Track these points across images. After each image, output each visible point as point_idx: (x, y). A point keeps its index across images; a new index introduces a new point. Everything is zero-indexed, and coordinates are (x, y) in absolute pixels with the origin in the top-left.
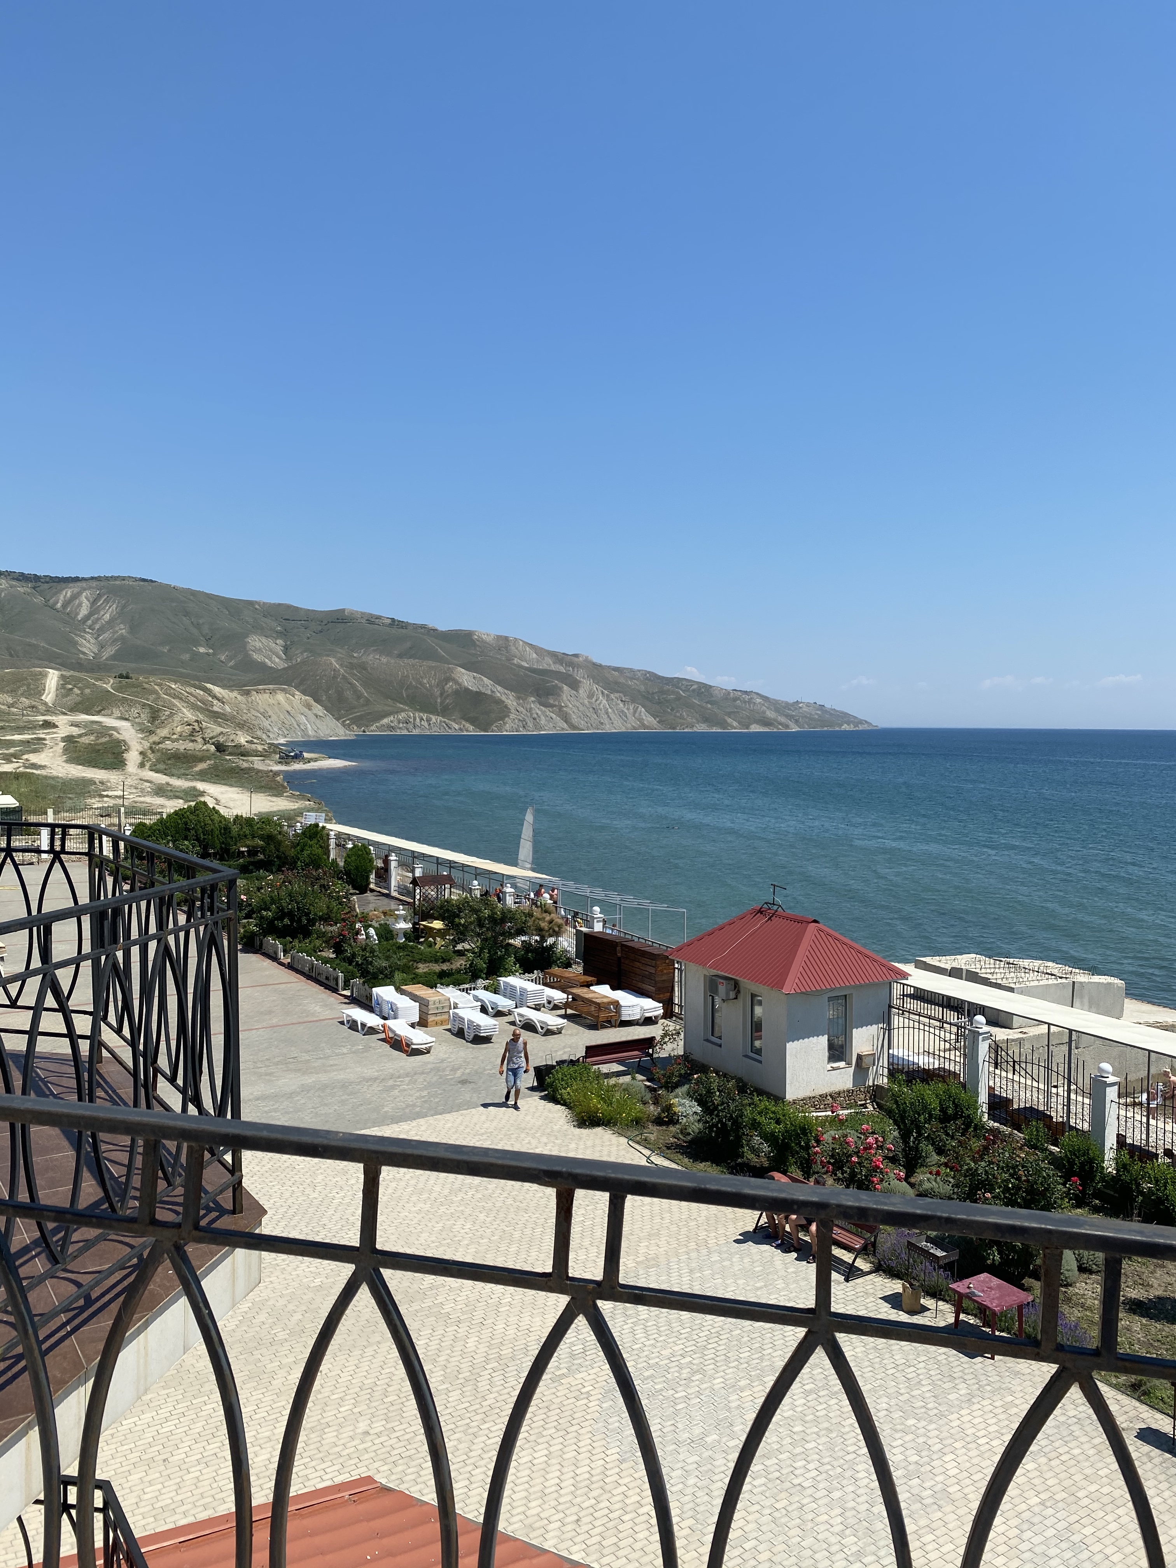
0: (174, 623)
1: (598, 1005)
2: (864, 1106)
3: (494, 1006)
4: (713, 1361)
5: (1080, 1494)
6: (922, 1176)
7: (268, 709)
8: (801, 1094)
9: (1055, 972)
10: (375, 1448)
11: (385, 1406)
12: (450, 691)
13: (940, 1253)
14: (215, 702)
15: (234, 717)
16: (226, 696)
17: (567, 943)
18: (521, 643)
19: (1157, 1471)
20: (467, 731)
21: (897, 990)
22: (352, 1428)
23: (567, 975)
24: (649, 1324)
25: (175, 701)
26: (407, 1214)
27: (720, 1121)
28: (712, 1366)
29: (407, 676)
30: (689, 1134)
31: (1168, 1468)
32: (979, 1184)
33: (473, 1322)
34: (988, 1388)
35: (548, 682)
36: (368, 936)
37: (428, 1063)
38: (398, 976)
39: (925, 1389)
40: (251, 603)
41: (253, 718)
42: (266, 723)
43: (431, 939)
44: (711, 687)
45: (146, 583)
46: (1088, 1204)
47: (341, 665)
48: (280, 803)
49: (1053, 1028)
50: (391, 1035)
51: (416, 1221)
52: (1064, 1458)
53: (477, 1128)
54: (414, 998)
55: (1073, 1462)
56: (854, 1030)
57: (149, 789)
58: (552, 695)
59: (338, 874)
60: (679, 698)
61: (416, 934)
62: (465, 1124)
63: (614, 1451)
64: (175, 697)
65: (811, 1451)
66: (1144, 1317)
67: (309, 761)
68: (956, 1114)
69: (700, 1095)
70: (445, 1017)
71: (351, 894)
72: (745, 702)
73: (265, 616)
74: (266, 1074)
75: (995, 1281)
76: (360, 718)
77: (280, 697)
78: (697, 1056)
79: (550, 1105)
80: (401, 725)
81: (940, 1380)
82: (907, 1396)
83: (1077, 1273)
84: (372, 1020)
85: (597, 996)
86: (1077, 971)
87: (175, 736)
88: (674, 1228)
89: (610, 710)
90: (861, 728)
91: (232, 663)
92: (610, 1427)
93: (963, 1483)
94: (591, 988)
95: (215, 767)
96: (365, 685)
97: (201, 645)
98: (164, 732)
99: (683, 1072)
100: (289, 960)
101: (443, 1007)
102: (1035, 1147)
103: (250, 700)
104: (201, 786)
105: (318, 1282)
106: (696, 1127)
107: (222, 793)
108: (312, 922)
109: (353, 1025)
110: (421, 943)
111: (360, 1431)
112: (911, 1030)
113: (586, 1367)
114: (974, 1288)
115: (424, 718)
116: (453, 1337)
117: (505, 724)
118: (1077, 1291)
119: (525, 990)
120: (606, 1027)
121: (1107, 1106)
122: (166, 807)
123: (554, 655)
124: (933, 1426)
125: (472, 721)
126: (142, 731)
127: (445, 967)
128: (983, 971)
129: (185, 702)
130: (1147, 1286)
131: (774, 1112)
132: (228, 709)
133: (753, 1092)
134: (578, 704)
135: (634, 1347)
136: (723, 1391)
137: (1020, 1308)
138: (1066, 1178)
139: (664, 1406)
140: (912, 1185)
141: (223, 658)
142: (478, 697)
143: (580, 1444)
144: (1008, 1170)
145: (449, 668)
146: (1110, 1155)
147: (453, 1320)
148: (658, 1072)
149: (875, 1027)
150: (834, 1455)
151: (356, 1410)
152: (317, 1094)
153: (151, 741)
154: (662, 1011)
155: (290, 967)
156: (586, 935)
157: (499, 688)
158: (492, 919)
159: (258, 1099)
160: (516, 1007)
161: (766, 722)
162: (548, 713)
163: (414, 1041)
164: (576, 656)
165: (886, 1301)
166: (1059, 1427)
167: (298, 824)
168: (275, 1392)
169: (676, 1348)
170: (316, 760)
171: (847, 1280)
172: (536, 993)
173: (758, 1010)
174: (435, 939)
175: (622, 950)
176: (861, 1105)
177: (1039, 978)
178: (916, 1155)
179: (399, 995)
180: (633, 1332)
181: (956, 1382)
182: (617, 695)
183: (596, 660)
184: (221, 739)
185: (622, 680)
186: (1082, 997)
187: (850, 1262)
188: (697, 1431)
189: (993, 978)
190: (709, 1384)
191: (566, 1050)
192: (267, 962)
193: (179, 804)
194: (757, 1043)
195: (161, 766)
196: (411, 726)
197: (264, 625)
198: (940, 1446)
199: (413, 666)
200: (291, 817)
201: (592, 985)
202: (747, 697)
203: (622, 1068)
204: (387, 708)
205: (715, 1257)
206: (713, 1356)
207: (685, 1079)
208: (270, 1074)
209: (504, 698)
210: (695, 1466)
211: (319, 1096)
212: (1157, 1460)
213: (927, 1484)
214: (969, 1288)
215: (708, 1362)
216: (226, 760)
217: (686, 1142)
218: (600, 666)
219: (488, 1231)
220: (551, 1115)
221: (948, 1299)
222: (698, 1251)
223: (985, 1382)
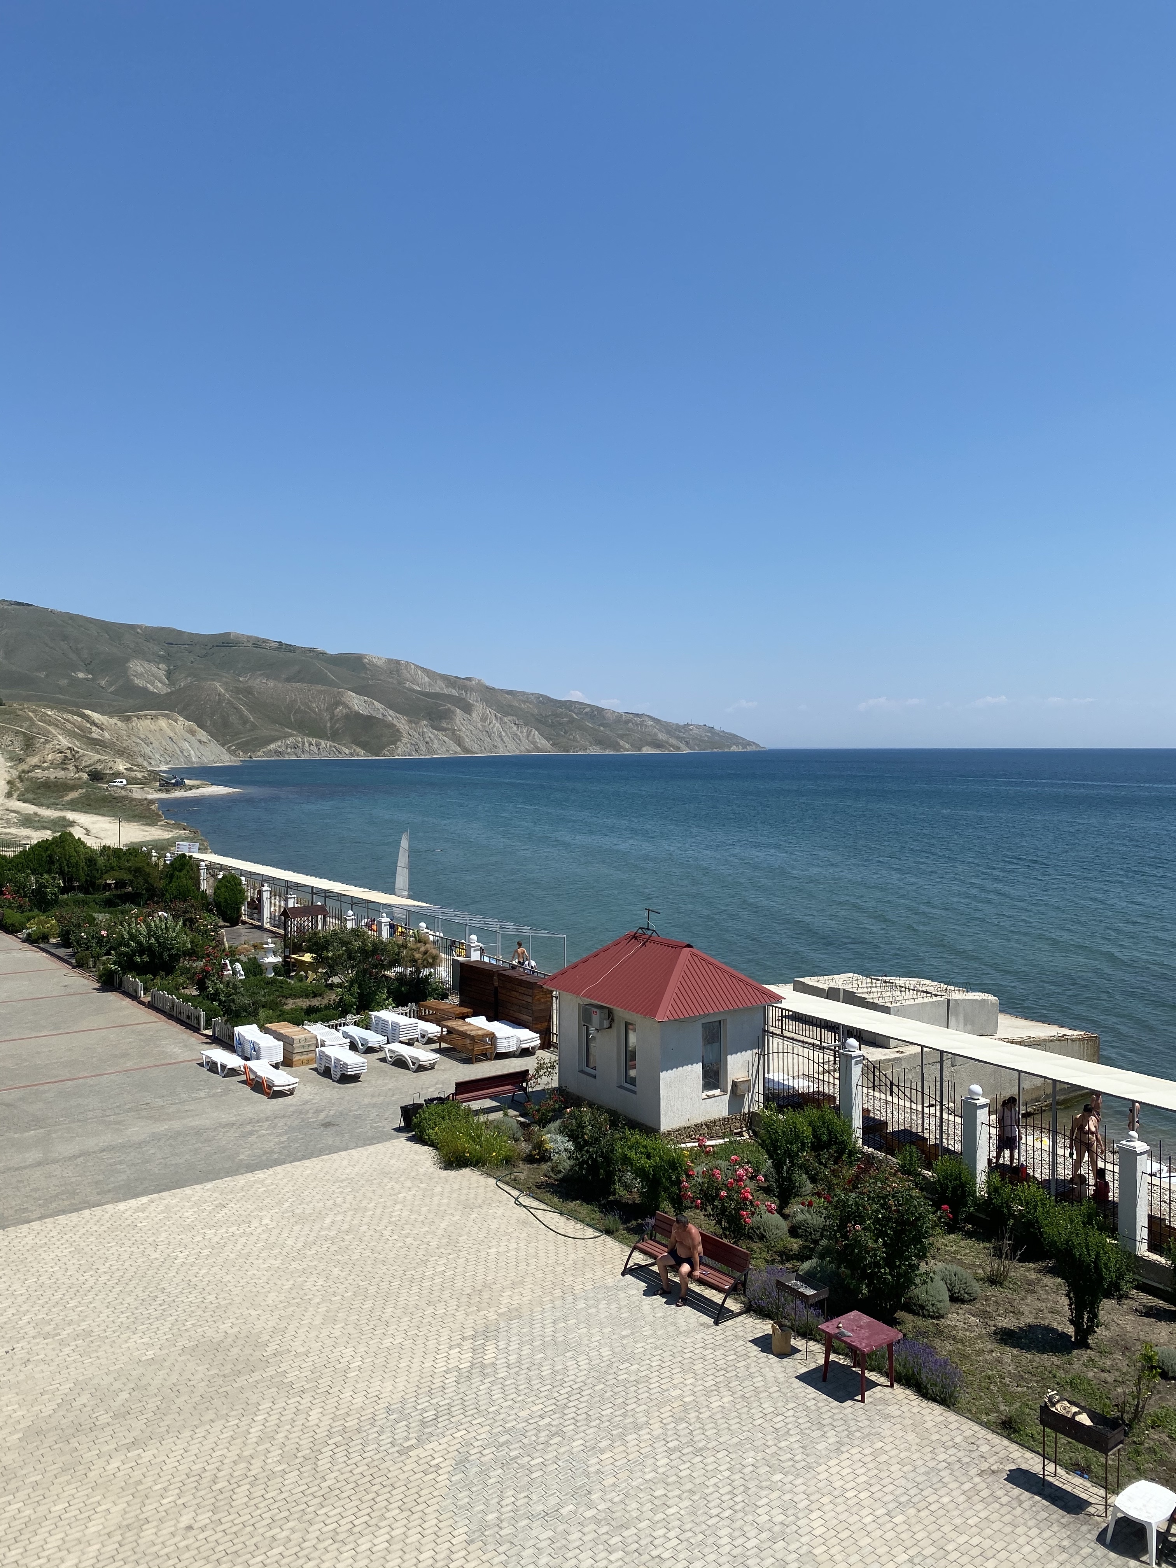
0: (51, 648)
1: (472, 1038)
2: (740, 1134)
3: (364, 1042)
4: (573, 1421)
5: (950, 1547)
6: (795, 1208)
7: (150, 736)
8: (676, 1125)
9: (930, 989)
10: (198, 1544)
11: (214, 1494)
12: (340, 715)
13: (809, 1292)
14: (94, 728)
15: (113, 744)
16: (105, 723)
17: (443, 973)
18: (413, 666)
19: (1026, 1516)
20: (358, 755)
21: (773, 1014)
22: (173, 1522)
23: (442, 1007)
24: (508, 1382)
25: (51, 729)
26: (256, 1272)
27: (591, 1157)
28: (573, 1427)
29: (295, 701)
30: (560, 1172)
31: (1038, 1512)
32: (849, 1216)
33: (318, 1391)
34: (858, 1434)
35: (441, 705)
36: (235, 972)
37: (291, 1105)
38: (262, 1013)
39: (793, 1439)
40: (132, 627)
41: (134, 744)
42: (147, 750)
43: (302, 973)
44: (603, 709)
45: (21, 607)
46: (961, 1229)
47: (226, 690)
48: (153, 832)
49: (925, 1049)
50: (252, 1077)
51: (264, 1279)
52: (933, 1507)
53: (338, 1174)
54: (278, 1036)
55: (942, 1512)
56: (729, 1057)
57: (15, 820)
58: (445, 718)
59: (206, 905)
60: (572, 721)
61: (287, 967)
62: (325, 1170)
63: (461, 1531)
64: (50, 723)
65: (672, 1517)
66: (1015, 1347)
67: (191, 788)
68: (830, 1140)
69: (571, 1131)
70: (311, 1055)
71: (220, 927)
72: (637, 725)
73: (147, 640)
74: (116, 1123)
75: (866, 1319)
76: (247, 743)
77: (163, 723)
78: (573, 1088)
79: (418, 1147)
80: (289, 750)
81: (809, 1428)
82: (774, 1449)
83: (948, 1303)
84: (232, 1060)
85: (472, 1028)
86: (952, 988)
87: (46, 765)
88: (539, 1275)
89: (503, 733)
90: (749, 749)
91: (112, 689)
92: (459, 1503)
93: (829, 1543)
94: (467, 1020)
95: (87, 796)
96: (251, 710)
97: (80, 671)
98: (34, 760)
99: (557, 1106)
100: (149, 999)
101: (309, 1045)
102: (909, 1173)
103: (130, 726)
104: (71, 816)
105: (150, 1354)
106: (567, 1164)
107: (93, 823)
108: (175, 958)
109: (213, 1067)
110: (291, 978)
111: (182, 1525)
112: (786, 1054)
113: (438, 1435)
114: (844, 1328)
115: (314, 743)
116: (295, 1410)
117: (397, 748)
118: (949, 1322)
119: (398, 1024)
120: (482, 1060)
121: (978, 1128)
122: (32, 838)
123: (446, 678)
124: (800, 1481)
125: (363, 746)
126: (11, 759)
127: (316, 1002)
128: (860, 990)
129: (61, 729)
130: (1017, 1313)
131: (645, 1147)
132: (107, 735)
133: (625, 1125)
134: (472, 728)
135: (490, 1410)
136: (582, 1454)
137: (890, 1346)
138: (937, 1205)
139: (518, 1475)
140: (785, 1217)
141: (103, 683)
142: (368, 722)
143: (425, 1526)
144: (879, 1201)
145: (339, 692)
146: (981, 1177)
147: (296, 1390)
148: (532, 1107)
149: (750, 1052)
150: (697, 1521)
151: (180, 1502)
152: (168, 1142)
153: (20, 769)
154: (539, 1042)
155: (151, 1006)
156: (462, 965)
157: (391, 712)
158: (363, 950)
159: (103, 1151)
160: (388, 1043)
161: (658, 745)
162: (441, 737)
163: (276, 1083)
164: (469, 679)
165: (756, 1345)
166: (928, 1473)
167: (168, 855)
168: (91, 1485)
169: (535, 1409)
170: (198, 787)
171: (716, 1323)
172: (408, 1027)
173: (633, 1039)
174: (306, 973)
175: (499, 979)
176: (736, 1134)
177: (915, 996)
178: (789, 1185)
179: (262, 1034)
180: (489, 1393)
181: (825, 1430)
182: (510, 718)
183: (489, 683)
184: (99, 767)
185: (516, 704)
186: (957, 1015)
187: (720, 1302)
188: (553, 1501)
189: (869, 998)
190: (568, 1448)
191: (438, 1086)
192: (127, 1002)
193: (47, 835)
194: (632, 1073)
195: (30, 796)
196: (299, 751)
197: (146, 649)
198: (807, 1502)
199: (302, 690)
200: (162, 847)
201: (468, 1017)
202: (639, 720)
203: (495, 1104)
204: (273, 733)
205: (581, 1305)
206: (574, 1415)
207: (558, 1114)
208: (119, 1123)
209: (395, 722)
210: (549, 1542)
211: (171, 1145)
212: (1026, 1505)
213: (792, 1547)
214: (838, 1327)
215: (568, 1422)
216: (100, 788)
217: (556, 1180)
218: (493, 689)
219: (342, 1287)
220: (417, 1158)
221: (819, 1338)
222: (563, 1298)
223: (854, 1428)
